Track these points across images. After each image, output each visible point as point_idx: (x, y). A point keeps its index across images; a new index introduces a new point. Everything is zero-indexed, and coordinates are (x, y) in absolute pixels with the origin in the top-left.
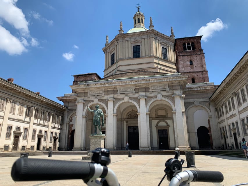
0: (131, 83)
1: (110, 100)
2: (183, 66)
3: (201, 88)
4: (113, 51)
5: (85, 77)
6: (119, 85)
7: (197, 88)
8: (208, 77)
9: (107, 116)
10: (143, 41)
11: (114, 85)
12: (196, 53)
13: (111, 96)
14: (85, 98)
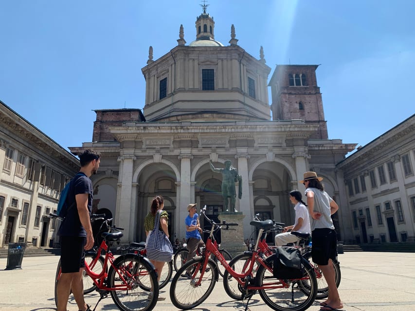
0: (223, 130)
1: (185, 158)
2: (289, 111)
3: (324, 147)
4: (163, 75)
5: (118, 114)
6: (203, 131)
7: (319, 147)
8: (327, 131)
9: (180, 186)
10: (220, 62)
11: (193, 131)
12: (309, 92)
13: (186, 151)
14: (135, 152)
